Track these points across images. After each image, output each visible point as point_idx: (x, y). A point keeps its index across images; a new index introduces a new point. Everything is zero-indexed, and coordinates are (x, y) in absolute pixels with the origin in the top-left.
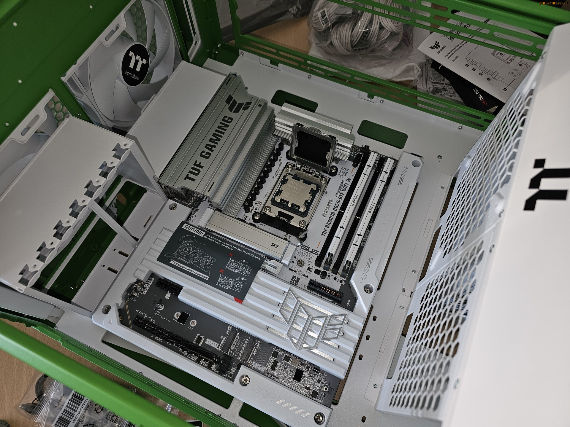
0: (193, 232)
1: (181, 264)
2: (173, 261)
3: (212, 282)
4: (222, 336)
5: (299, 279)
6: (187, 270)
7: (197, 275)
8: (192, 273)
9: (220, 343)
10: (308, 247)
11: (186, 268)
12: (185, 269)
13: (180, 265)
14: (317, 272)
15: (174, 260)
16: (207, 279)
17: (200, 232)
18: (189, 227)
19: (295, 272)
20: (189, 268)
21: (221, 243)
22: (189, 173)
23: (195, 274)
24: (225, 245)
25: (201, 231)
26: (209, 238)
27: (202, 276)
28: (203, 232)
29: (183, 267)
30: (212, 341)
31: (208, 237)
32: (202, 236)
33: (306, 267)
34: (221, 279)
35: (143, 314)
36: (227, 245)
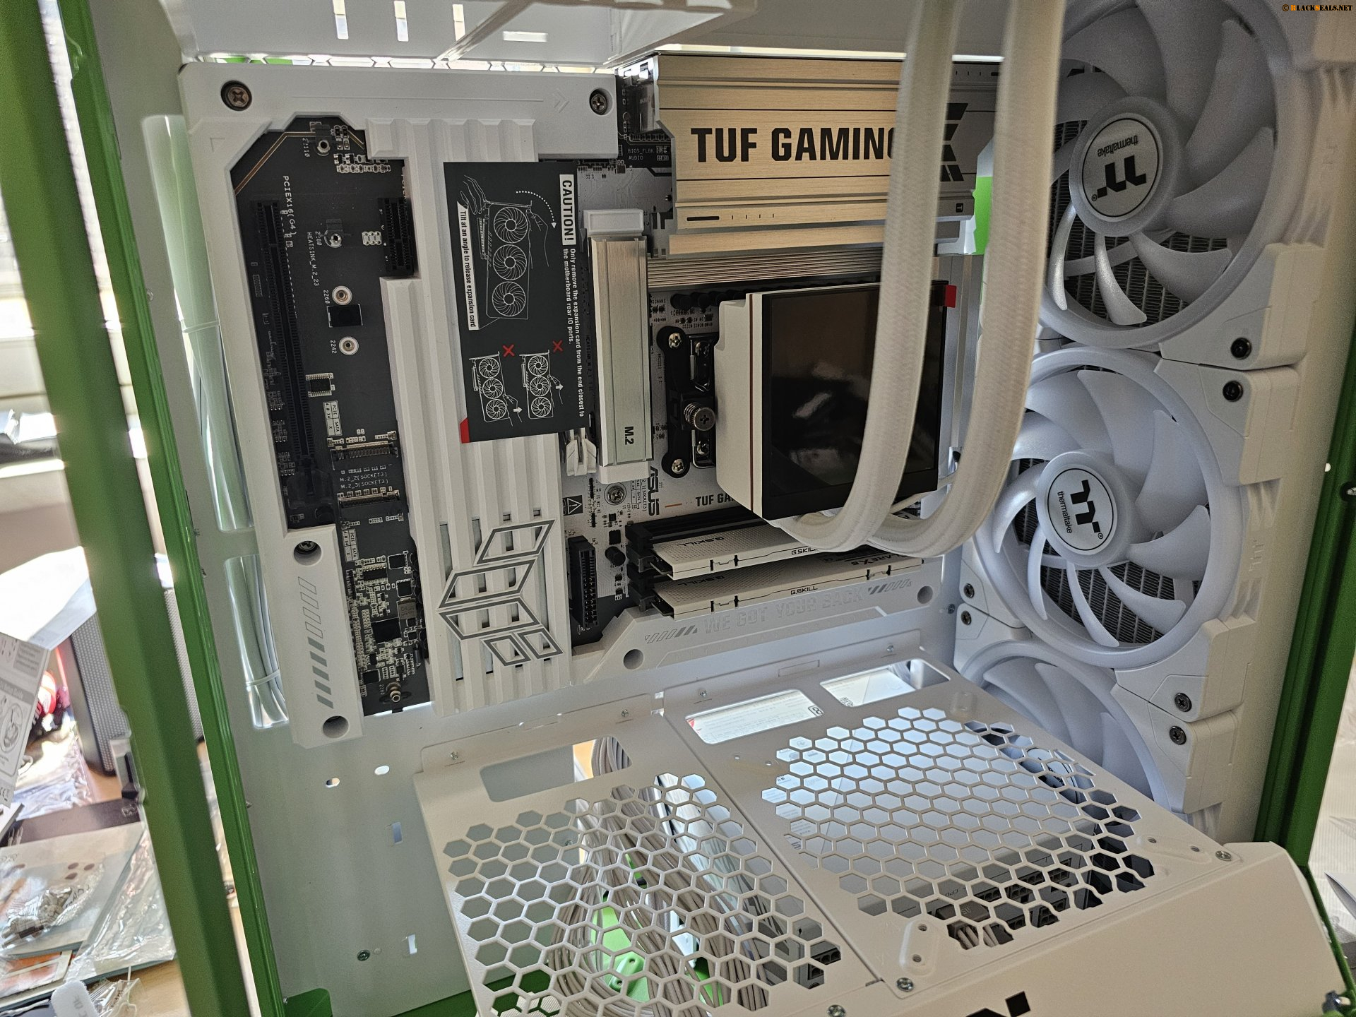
0: (563, 213)
1: (468, 237)
2: (467, 210)
3: (471, 345)
4: (363, 431)
5: (580, 510)
6: (464, 262)
7: (467, 295)
8: (466, 280)
9: (344, 436)
10: (657, 487)
11: (467, 258)
12: (464, 255)
13: (466, 237)
14: (615, 537)
15: (470, 211)
16: (471, 328)
17: (572, 230)
18: (570, 192)
19: (592, 496)
20: (471, 266)
21: (572, 302)
22: (714, 132)
23: (466, 291)
24: (573, 313)
25: (574, 232)
26: (570, 264)
27: (472, 311)
28: (574, 236)
29: (465, 246)
30: (337, 416)
31: (569, 258)
32: (565, 243)
33: (614, 509)
34: (490, 362)
35: (289, 203)
36: (574, 320)
